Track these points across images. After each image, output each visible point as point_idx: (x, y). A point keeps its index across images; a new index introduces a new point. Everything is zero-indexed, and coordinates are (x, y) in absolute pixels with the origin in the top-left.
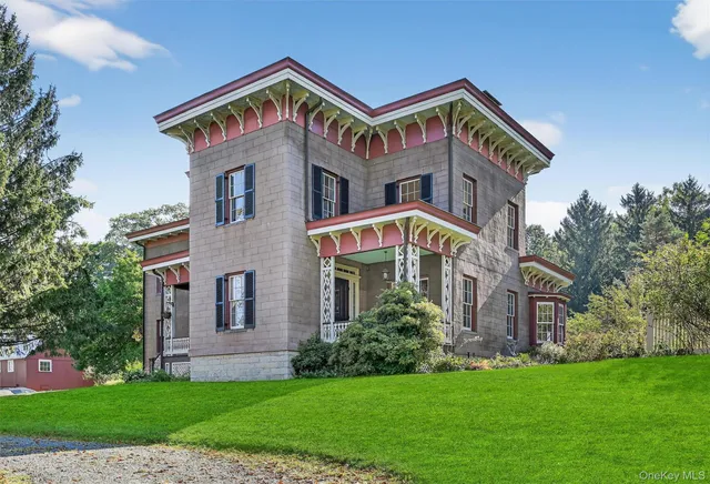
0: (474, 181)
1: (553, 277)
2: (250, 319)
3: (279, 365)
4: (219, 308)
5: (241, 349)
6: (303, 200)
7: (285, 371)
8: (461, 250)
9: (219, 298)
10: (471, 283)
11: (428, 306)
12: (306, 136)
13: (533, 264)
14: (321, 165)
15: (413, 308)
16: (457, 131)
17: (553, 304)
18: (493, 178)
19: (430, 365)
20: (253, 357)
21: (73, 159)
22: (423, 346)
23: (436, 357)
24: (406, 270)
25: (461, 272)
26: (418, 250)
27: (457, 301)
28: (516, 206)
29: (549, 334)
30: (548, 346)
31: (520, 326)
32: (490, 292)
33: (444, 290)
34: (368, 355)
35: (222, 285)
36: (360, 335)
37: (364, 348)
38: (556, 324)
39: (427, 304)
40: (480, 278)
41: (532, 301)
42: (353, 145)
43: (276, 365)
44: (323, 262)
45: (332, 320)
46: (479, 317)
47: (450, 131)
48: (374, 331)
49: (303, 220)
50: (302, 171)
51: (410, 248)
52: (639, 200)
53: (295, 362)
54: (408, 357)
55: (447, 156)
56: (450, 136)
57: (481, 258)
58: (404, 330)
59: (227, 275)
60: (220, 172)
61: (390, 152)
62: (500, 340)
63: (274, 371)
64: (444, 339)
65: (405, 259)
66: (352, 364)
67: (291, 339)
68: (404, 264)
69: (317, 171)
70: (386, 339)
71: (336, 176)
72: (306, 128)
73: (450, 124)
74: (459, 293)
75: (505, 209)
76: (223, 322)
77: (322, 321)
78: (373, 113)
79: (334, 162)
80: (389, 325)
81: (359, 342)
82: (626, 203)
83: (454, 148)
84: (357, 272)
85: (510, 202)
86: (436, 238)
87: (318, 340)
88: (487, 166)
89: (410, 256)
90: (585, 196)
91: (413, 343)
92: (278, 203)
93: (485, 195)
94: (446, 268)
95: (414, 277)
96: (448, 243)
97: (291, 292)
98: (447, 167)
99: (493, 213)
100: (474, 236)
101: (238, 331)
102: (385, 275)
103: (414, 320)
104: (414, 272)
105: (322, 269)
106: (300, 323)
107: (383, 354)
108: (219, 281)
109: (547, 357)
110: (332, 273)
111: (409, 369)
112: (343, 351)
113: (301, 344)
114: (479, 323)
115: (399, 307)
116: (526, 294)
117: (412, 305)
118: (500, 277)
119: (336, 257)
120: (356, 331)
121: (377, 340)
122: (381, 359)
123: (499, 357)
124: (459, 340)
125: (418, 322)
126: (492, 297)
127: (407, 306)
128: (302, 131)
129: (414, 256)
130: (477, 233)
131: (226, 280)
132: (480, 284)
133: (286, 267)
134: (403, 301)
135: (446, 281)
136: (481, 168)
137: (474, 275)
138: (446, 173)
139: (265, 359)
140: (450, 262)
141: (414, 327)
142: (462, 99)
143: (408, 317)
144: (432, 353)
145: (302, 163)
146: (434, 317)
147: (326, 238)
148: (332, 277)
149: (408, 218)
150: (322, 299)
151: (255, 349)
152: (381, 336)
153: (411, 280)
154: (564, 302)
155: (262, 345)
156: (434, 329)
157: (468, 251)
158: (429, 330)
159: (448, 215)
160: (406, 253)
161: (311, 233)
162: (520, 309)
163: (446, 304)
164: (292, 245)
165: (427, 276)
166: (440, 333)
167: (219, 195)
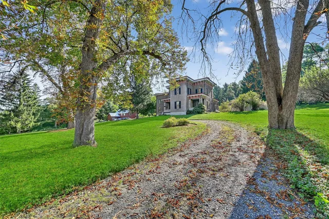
0: (207, 89)
1: (216, 101)
2: (180, 107)
5: (179, 111)
6: (186, 92)
7: (185, 114)
8: (206, 98)
9: (175, 105)
12: (187, 84)
17: (216, 105)
19: (205, 113)
30: (217, 111)
31: (213, 108)
35: (175, 103)
38: (217, 108)
42: (192, 85)
46: (209, 107)
47: (205, 83)
49: (187, 94)
50: (186, 88)
52: (226, 85)
55: (204, 86)
57: (208, 99)
59: (176, 101)
61: (196, 85)
63: (183, 114)
66: (195, 113)
69: (188, 88)
71: (190, 89)
76: (176, 108)
77: (189, 107)
78: (194, 81)
79: (190, 87)
81: (196, 110)
85: (211, 91)
86: (204, 97)
87: (190, 110)
91: (203, 110)
92: (184, 92)
93: (209, 91)
99: (209, 93)
100: (207, 96)
102: (198, 101)
103: (203, 107)
106: (187, 108)
109: (217, 112)
110: (190, 101)
111: (202, 113)
112: (194, 111)
113: (187, 111)
115: (201, 106)
116: (213, 103)
121: (198, 110)
122: (199, 112)
124: (207, 110)
126: (210, 104)
133: (185, 101)
135: (205, 102)
136: (208, 87)
137: (208, 101)
138: (204, 88)
140: (205, 100)
142: (206, 80)
147: (190, 97)
149: (201, 95)
153: (201, 102)
154: (218, 105)
155: (182, 111)
156: (205, 108)
160: (201, 99)
161: (188, 96)
162: (213, 105)
163: (205, 105)
164: (185, 98)
165: (203, 102)
167: (175, 91)
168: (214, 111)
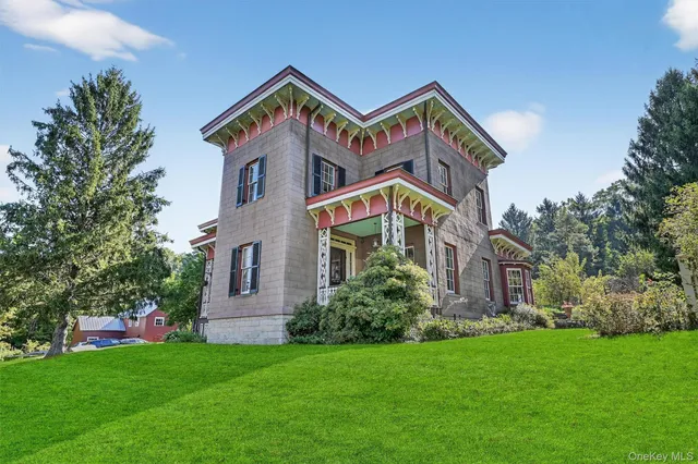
0: (447, 167)
1: (516, 249)
2: (254, 286)
3: (273, 329)
4: (232, 275)
5: (245, 313)
6: (303, 181)
8: (441, 220)
9: (233, 268)
10: (451, 250)
11: (413, 268)
12: (308, 132)
13: (501, 236)
14: (322, 155)
15: (399, 270)
16: (432, 126)
17: (520, 269)
18: (463, 168)
19: (420, 329)
21: (159, 172)
22: (410, 309)
23: (426, 321)
24: (391, 236)
25: (443, 240)
26: (402, 218)
27: (440, 266)
28: (482, 191)
29: (520, 296)
30: (522, 307)
31: (495, 289)
32: (468, 259)
33: (428, 254)
34: (355, 320)
35: (237, 254)
36: (347, 299)
37: (351, 313)
38: (524, 287)
39: (413, 267)
40: (459, 246)
41: (502, 268)
42: (350, 144)
43: (271, 328)
44: (320, 233)
45: (327, 284)
46: (461, 281)
47: (425, 125)
48: (359, 294)
49: (303, 197)
50: (304, 158)
51: (394, 215)
52: (547, 207)
53: (290, 327)
54: (395, 321)
55: (424, 145)
56: (426, 130)
57: (459, 229)
58: (391, 294)
59: (241, 246)
60: (243, 165)
61: (378, 148)
62: (481, 302)
63: (271, 335)
64: (432, 302)
65: (390, 225)
66: (340, 329)
67: (286, 303)
68: (390, 230)
69: (317, 160)
70: (372, 302)
71: (335, 165)
72: (308, 126)
73: (425, 119)
74: (442, 258)
75: (474, 191)
76: (234, 289)
77: (319, 286)
78: (364, 119)
79: (332, 154)
80: (376, 289)
81: (345, 306)
82: (540, 210)
83: (430, 139)
84: (353, 243)
85: (477, 188)
86: (418, 208)
87: (315, 303)
88: (458, 157)
89: (394, 222)
90: (513, 207)
91: (399, 307)
92: (282, 182)
93: (457, 179)
94: (429, 235)
95: (400, 242)
96: (429, 213)
97: (289, 259)
98: (424, 153)
99: (465, 194)
100: (452, 208)
101: (245, 296)
102: (376, 244)
103: (399, 282)
104: (399, 237)
105: (320, 239)
106: (297, 287)
107: (369, 319)
108: (234, 251)
109: (524, 317)
110: (328, 242)
111: (396, 336)
112: (331, 315)
113: (296, 308)
114: (461, 287)
115: (385, 270)
116: (496, 261)
117: (397, 267)
118: (475, 247)
119: (331, 228)
120: (343, 295)
121: (362, 304)
122: (368, 323)
123: (487, 319)
124: (446, 303)
125: (404, 285)
126: (470, 263)
127: (392, 268)
128: (305, 128)
129: (399, 223)
130: (454, 206)
131: (240, 251)
132: (459, 251)
133: (285, 236)
134: (389, 264)
135: (429, 248)
136: (452, 157)
137: (454, 243)
138: (424, 158)
140: (432, 230)
141: (401, 289)
142: (434, 98)
143: (394, 279)
144: (419, 316)
145: (303, 152)
146: (419, 280)
147: (323, 212)
148: (328, 246)
149: (391, 187)
150: (319, 266)
151: (258, 312)
152: (367, 300)
153: (396, 244)
154: (529, 269)
155: (261, 308)
156: (420, 292)
157: (447, 222)
158: (415, 293)
159: (427, 187)
160: (390, 219)
161: (310, 207)
162: (493, 273)
163: (431, 268)
164: (291, 218)
165: (412, 244)
166: (427, 296)
167: (240, 183)
168: (507, 308)
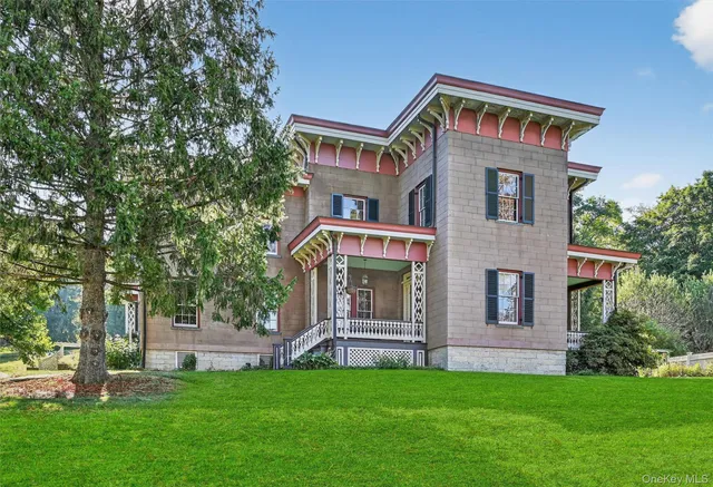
4: (491, 300)
9: (489, 292)
20: (529, 354)
63: (552, 368)
101: (511, 326)
108: (491, 274)
139: (542, 356)
151: (535, 346)
